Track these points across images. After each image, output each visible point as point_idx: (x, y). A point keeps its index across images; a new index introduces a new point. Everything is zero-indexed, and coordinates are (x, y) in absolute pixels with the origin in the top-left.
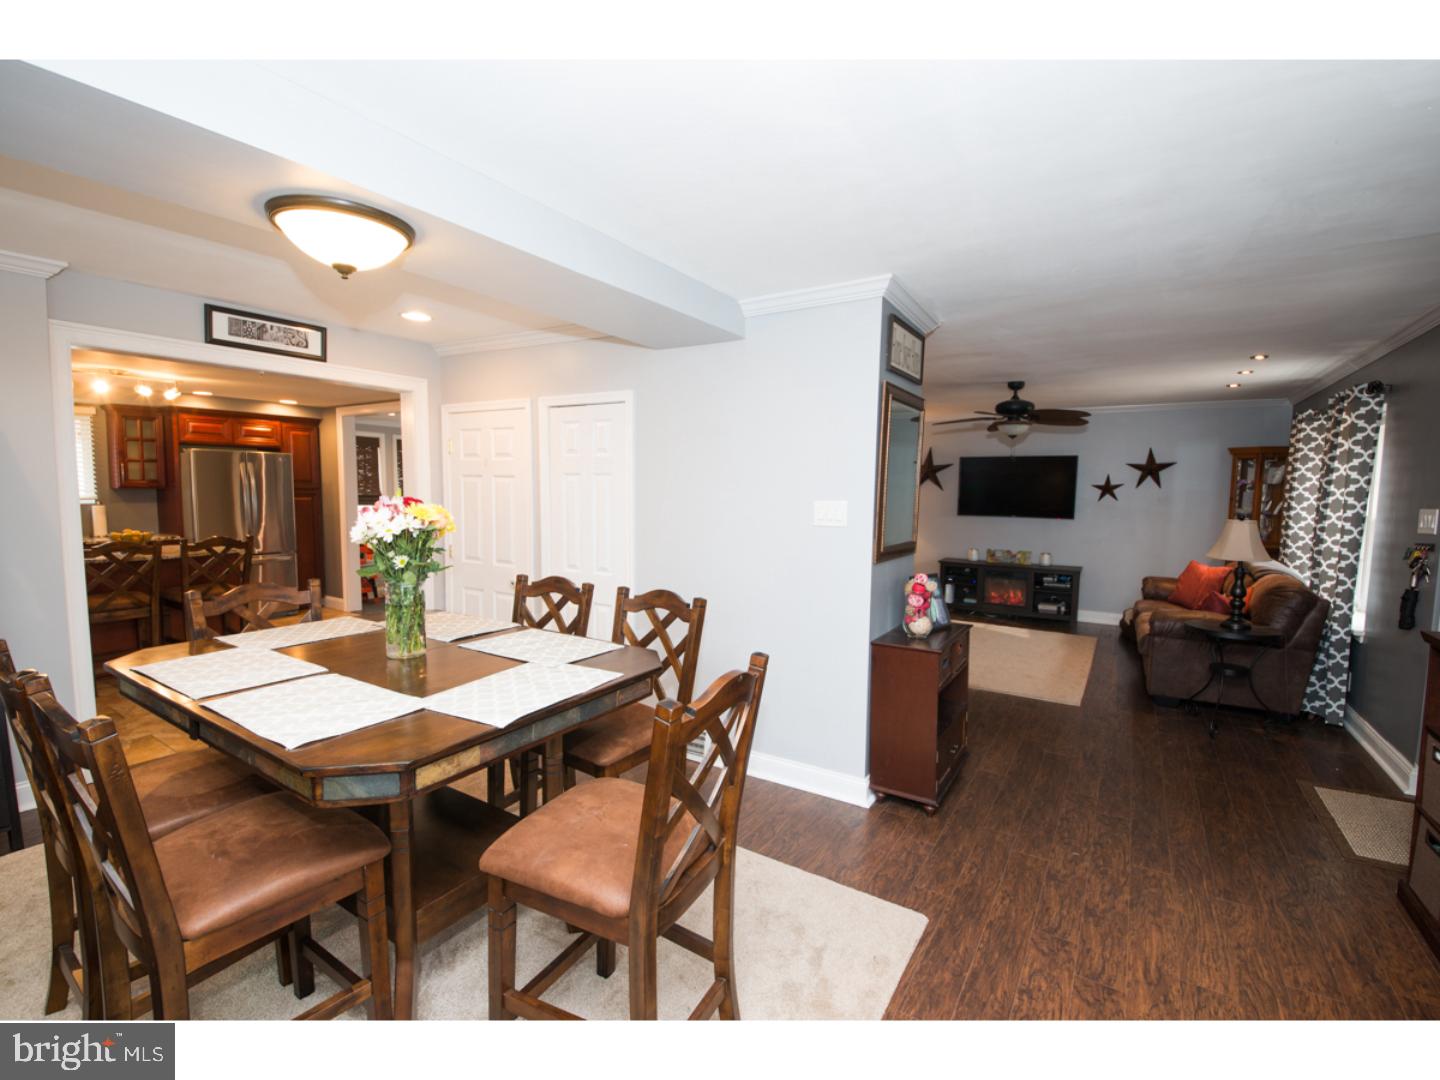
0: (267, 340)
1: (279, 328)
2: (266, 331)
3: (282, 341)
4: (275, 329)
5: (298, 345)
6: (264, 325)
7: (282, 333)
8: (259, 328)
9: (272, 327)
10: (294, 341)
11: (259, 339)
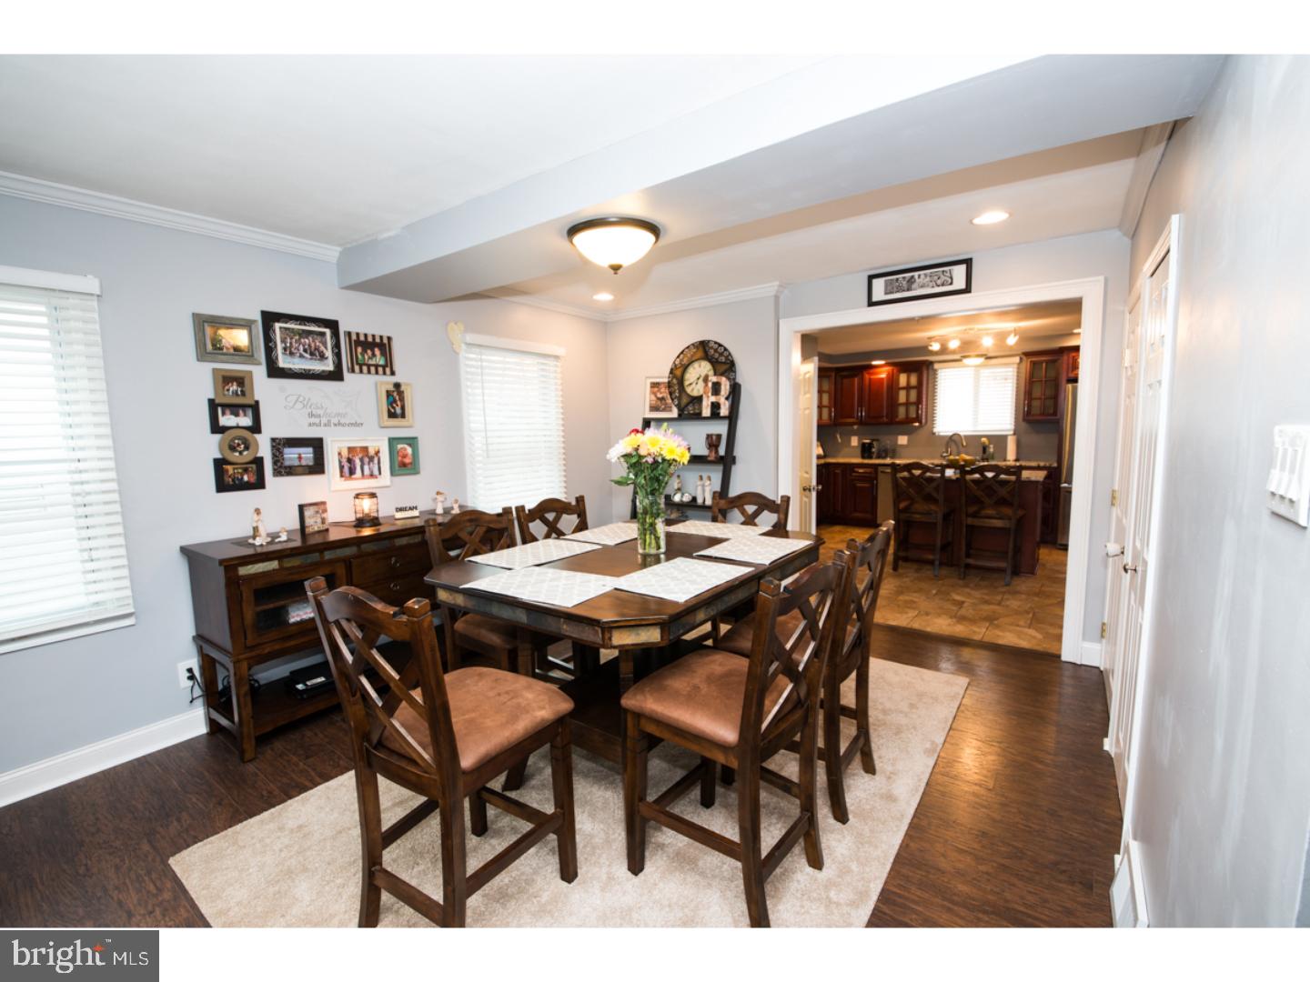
0: (914, 290)
1: (926, 275)
2: (915, 281)
3: (928, 286)
4: (922, 277)
5: (943, 285)
6: (913, 277)
7: (928, 279)
8: (908, 281)
9: (919, 276)
10: (939, 282)
11: (908, 290)
